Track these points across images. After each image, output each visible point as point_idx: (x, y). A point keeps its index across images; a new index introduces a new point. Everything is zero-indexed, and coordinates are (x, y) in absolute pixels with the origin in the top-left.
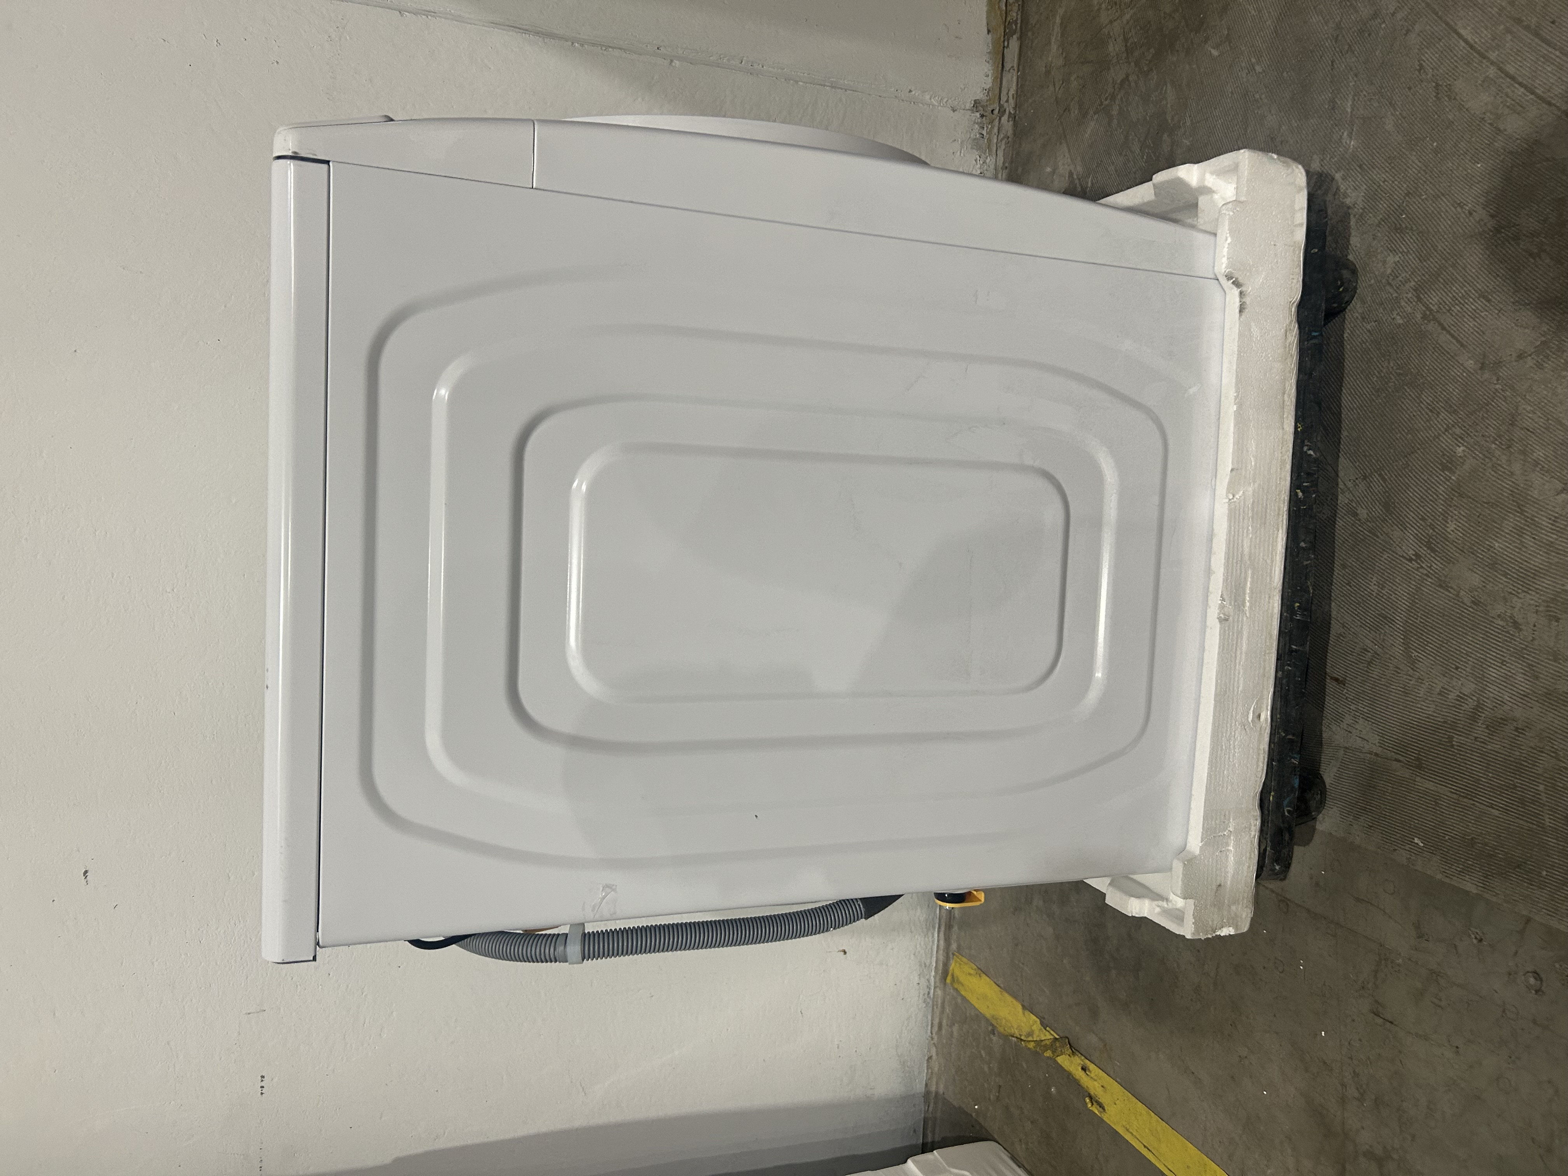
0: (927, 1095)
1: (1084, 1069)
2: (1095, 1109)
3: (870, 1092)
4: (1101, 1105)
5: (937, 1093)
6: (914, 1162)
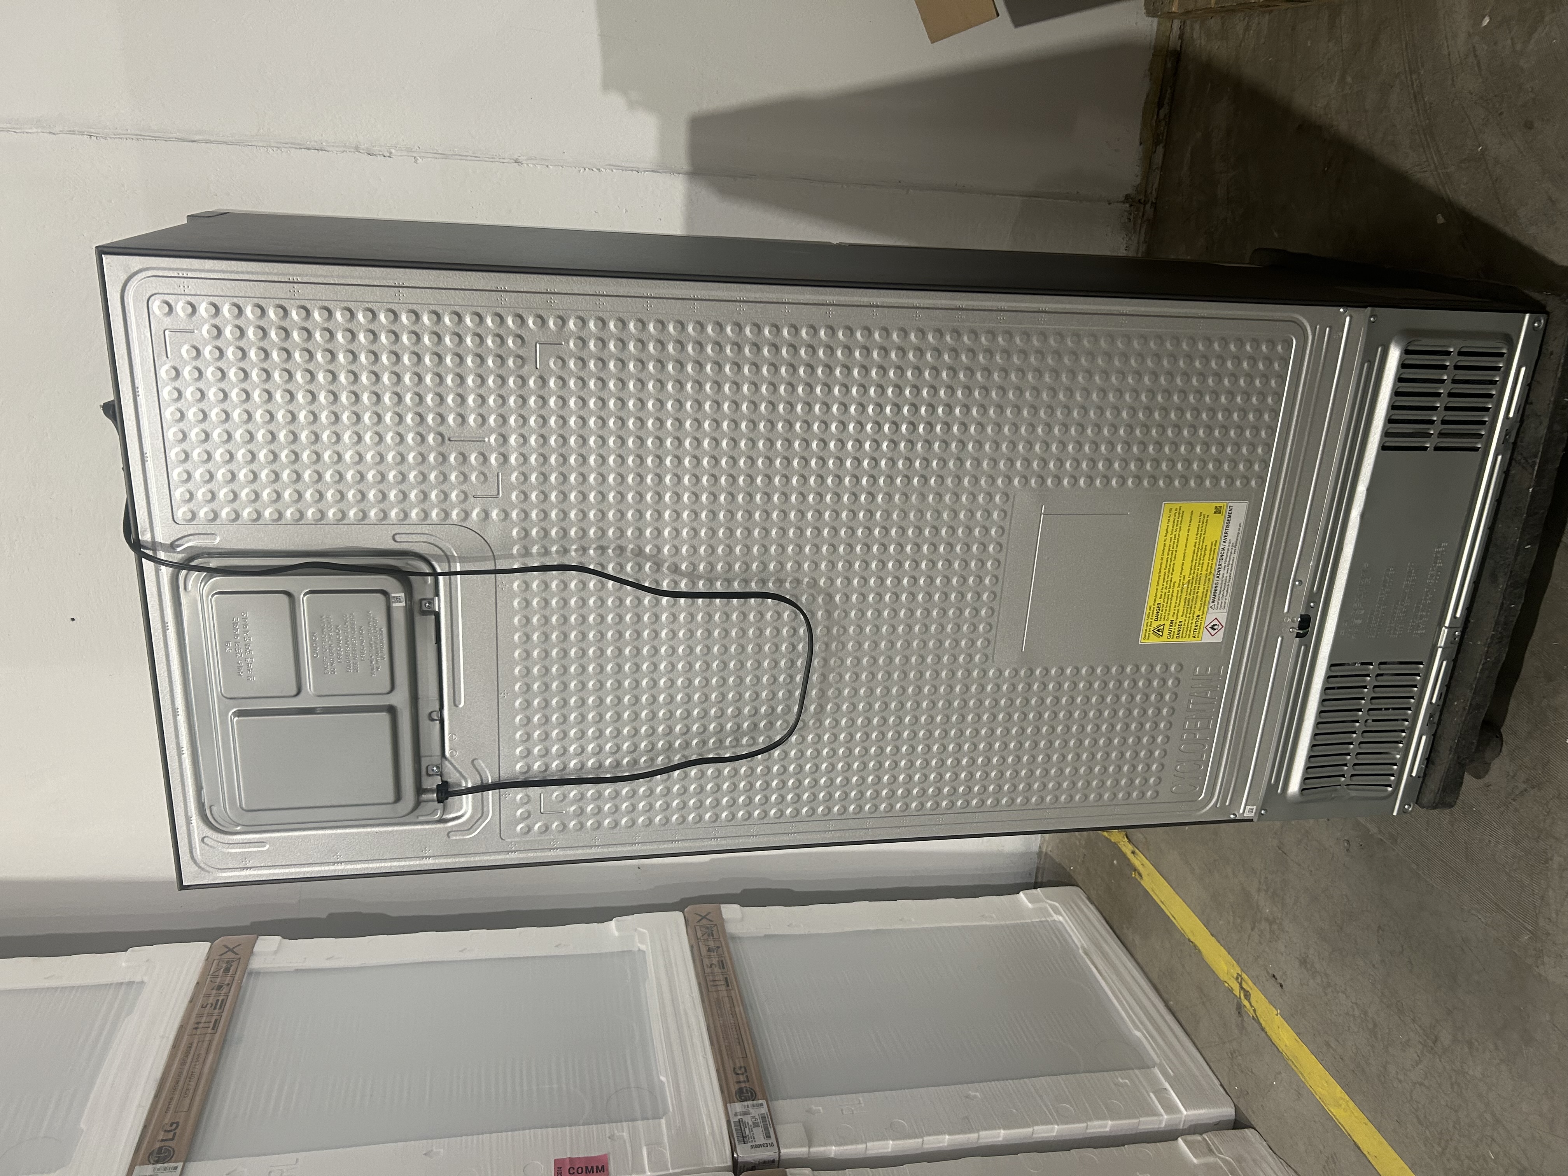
0: (1040, 853)
1: (1133, 852)
2: (1137, 877)
3: (1000, 848)
4: (1140, 875)
5: (1046, 853)
6: (1024, 894)
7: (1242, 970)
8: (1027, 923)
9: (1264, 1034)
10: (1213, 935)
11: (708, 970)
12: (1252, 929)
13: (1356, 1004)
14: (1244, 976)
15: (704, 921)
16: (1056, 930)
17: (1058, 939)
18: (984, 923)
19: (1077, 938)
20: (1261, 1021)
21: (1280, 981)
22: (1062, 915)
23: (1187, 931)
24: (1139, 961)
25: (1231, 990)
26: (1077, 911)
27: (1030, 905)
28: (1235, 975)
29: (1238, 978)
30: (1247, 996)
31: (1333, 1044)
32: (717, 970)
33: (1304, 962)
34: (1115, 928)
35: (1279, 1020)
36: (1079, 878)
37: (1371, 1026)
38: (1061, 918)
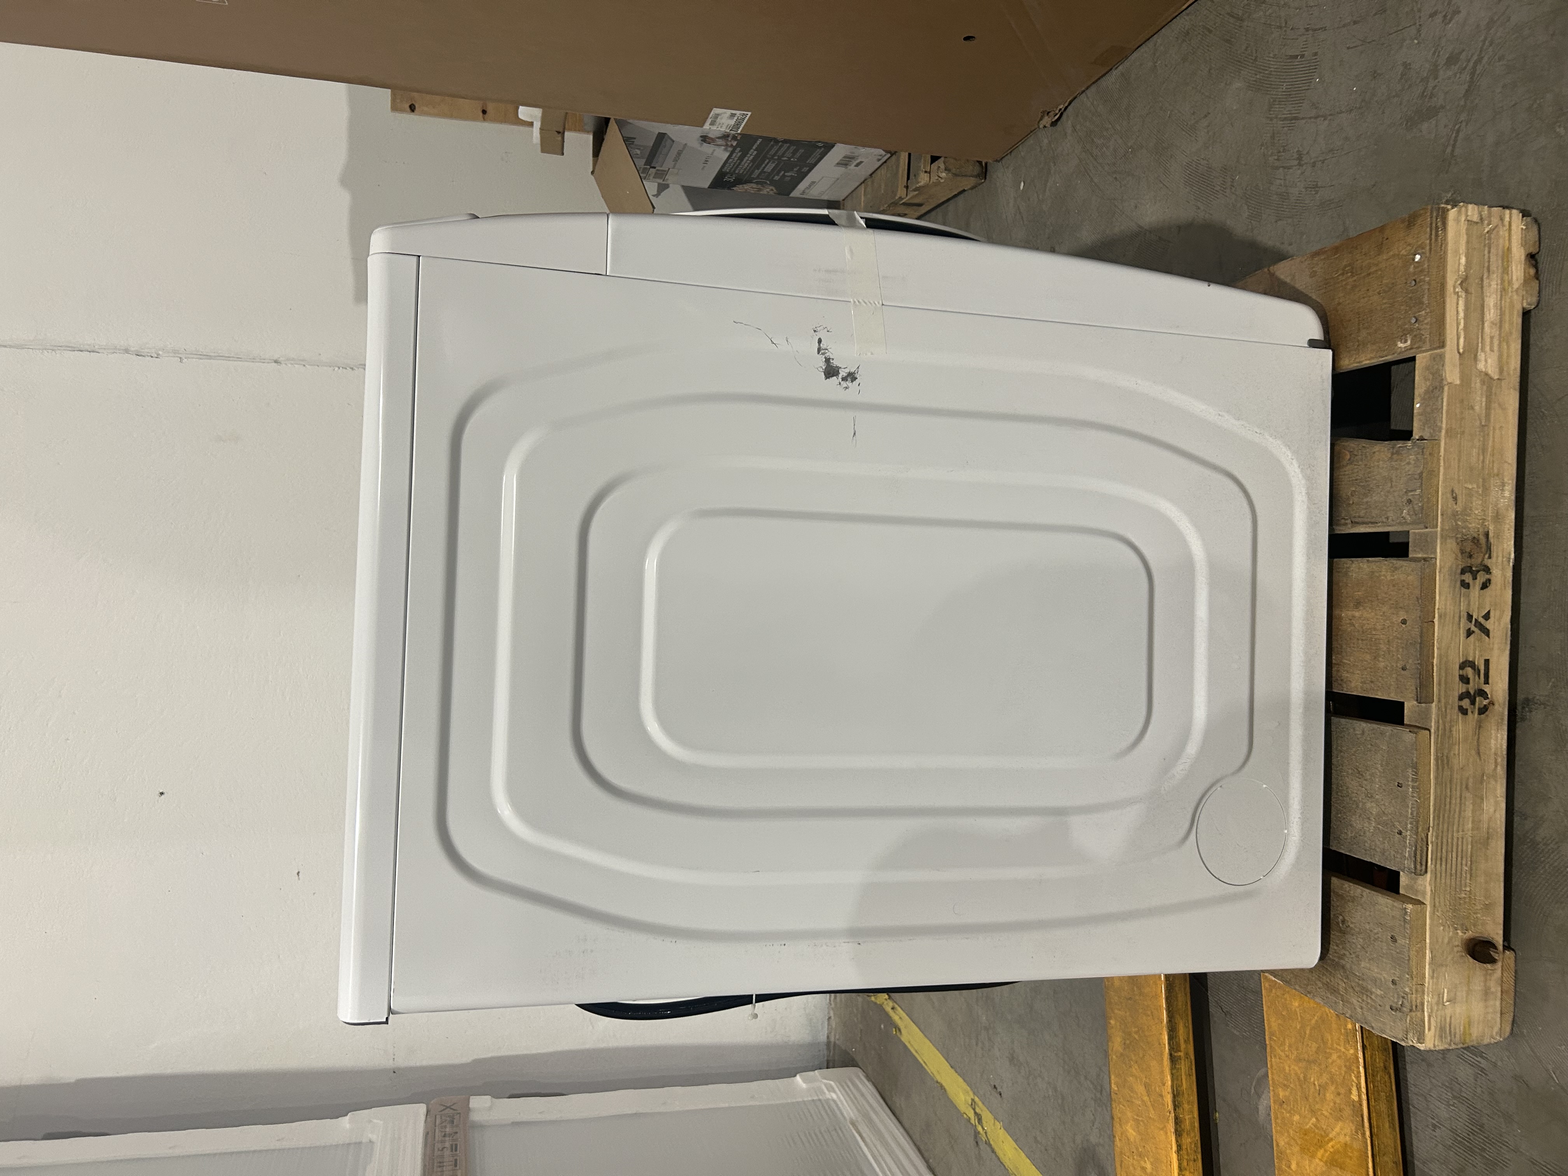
7: (974, 1093)
8: (797, 1102)
9: (993, 1154)
10: (952, 1067)
11: (437, 1153)
12: (977, 1044)
13: (1049, 1083)
14: (976, 1099)
15: (448, 1111)
16: (826, 1106)
17: (826, 1112)
18: (752, 1103)
19: (848, 1111)
20: (992, 1142)
21: (999, 1090)
22: (835, 1092)
23: (935, 1073)
24: (907, 1126)
25: (969, 1120)
26: (851, 1087)
27: (804, 1086)
28: (970, 1103)
29: (973, 1105)
30: (980, 1120)
31: (1039, 1139)
32: (447, 1153)
33: (1012, 1059)
34: (887, 1099)
35: (1002, 1133)
36: (858, 1058)
37: (1060, 1101)
38: (834, 1096)
